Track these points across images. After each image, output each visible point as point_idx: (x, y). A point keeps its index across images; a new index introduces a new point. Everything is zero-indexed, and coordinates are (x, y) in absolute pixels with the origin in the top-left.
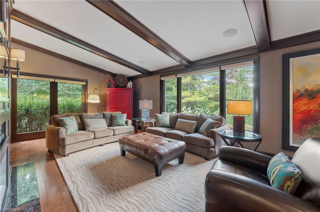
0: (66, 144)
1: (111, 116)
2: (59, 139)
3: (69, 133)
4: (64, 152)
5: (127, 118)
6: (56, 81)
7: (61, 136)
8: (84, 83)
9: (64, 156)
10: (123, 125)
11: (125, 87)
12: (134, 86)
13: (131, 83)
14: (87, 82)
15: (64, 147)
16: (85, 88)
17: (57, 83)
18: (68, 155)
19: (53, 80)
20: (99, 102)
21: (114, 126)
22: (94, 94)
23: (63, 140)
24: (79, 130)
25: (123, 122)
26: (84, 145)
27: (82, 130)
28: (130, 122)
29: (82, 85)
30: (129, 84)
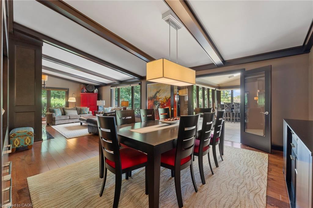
0: (56, 120)
1: (81, 109)
2: (52, 118)
3: (57, 116)
4: (55, 123)
5: (90, 110)
7: (53, 117)
8: (67, 91)
9: (55, 125)
10: (86, 114)
11: (93, 92)
12: (99, 91)
13: (97, 90)
14: (68, 89)
15: (55, 121)
16: (67, 93)
17: (50, 91)
18: (56, 125)
19: (48, 90)
20: (75, 101)
21: (82, 114)
22: (72, 97)
23: (55, 118)
24: (62, 115)
25: (87, 112)
26: (64, 122)
27: (64, 115)
28: (91, 112)
30: (95, 91)
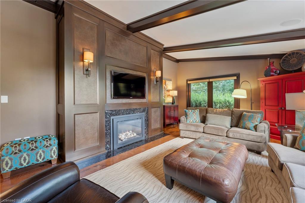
6: (211, 80)
8: (235, 78)
14: (239, 75)
17: (212, 82)
19: (208, 80)
20: (245, 97)
25: (251, 125)
29: (234, 79)
